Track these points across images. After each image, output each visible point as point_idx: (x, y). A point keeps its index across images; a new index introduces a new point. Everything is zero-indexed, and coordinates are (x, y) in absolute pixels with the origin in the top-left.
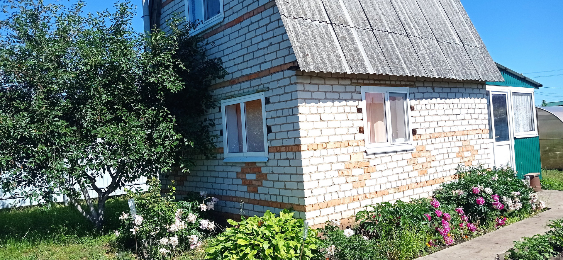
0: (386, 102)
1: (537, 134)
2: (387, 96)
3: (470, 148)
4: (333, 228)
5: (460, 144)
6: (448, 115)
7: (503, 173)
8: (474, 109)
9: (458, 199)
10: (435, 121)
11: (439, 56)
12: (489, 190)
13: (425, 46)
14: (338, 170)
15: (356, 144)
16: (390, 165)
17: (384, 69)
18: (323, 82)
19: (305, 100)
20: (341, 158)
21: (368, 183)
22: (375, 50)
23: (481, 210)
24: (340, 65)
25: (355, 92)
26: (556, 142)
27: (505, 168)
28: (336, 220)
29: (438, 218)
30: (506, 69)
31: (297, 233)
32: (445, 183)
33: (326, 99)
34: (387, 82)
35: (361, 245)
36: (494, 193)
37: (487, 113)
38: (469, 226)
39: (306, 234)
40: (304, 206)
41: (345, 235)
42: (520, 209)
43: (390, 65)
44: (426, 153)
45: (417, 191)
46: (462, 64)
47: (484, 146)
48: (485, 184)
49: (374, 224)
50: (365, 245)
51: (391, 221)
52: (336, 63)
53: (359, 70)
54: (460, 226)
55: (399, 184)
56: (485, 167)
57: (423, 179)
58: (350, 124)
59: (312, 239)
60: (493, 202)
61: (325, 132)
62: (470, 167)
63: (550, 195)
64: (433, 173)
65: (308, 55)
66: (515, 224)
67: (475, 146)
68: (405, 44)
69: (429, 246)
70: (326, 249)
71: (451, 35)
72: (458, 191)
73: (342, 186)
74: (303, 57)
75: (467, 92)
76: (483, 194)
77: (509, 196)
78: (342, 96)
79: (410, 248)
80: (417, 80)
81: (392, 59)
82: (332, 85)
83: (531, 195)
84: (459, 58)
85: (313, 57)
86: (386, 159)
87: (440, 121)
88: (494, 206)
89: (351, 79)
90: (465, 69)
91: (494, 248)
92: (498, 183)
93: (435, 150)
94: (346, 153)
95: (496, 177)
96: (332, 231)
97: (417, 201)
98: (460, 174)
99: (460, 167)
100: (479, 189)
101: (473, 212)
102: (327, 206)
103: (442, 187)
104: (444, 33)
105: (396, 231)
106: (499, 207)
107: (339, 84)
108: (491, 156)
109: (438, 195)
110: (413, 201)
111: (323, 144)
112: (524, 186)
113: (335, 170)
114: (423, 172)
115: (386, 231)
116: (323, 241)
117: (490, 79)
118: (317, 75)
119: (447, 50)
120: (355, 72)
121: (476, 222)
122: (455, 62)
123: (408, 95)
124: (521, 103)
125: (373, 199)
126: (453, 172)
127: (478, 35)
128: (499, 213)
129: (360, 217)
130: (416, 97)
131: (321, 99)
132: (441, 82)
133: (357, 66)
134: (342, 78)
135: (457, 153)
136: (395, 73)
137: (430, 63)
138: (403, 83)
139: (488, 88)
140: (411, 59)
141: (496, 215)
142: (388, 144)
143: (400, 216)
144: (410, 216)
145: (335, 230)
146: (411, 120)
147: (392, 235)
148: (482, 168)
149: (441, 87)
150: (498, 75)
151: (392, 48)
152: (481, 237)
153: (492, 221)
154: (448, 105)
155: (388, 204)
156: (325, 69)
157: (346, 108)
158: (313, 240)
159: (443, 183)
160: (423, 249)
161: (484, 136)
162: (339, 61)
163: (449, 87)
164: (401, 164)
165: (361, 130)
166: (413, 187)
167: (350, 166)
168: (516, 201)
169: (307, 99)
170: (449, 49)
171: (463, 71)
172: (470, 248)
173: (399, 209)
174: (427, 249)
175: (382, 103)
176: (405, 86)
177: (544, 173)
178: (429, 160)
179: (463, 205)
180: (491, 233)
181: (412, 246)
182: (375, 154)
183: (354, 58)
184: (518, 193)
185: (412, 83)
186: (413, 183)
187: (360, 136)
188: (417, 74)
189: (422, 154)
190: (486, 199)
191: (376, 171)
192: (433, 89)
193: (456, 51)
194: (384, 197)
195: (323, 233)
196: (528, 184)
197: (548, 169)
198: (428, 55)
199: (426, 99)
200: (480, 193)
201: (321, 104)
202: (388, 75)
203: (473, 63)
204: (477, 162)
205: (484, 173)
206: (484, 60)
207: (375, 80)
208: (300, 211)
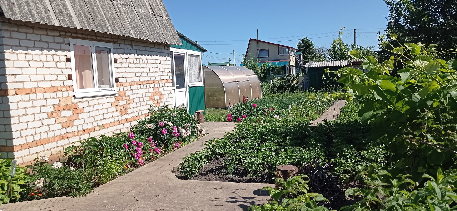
0: (93, 54)
1: (203, 84)
2: (94, 49)
3: (159, 94)
4: (42, 164)
5: (151, 90)
6: (144, 68)
7: (181, 111)
8: (162, 64)
9: (149, 131)
10: (134, 72)
11: (136, 21)
12: (170, 123)
13: (125, 11)
14: (47, 112)
15: (65, 89)
16: (96, 107)
17: (91, 26)
18: (31, 31)
19: (12, 47)
20: (50, 102)
21: (76, 123)
22: (82, 8)
23: (165, 138)
24: (49, 18)
25: (63, 43)
26: (215, 89)
27: (181, 107)
28: (44, 157)
29: (134, 146)
30: (184, 36)
31: (4, 172)
32: (140, 120)
33: (34, 48)
34: (93, 37)
35: (68, 175)
36: (174, 125)
37: (171, 67)
38: (156, 150)
39: (14, 171)
40: (12, 147)
41: (53, 167)
42: (190, 135)
43: (96, 23)
44: (126, 97)
45: (119, 127)
46: (153, 29)
47: (168, 92)
48: (168, 119)
49: (81, 157)
50: (72, 174)
51: (96, 152)
52: (44, 15)
53: (67, 24)
54: (150, 151)
55: (104, 122)
56: (169, 107)
57: (124, 117)
58: (58, 71)
59: (20, 175)
60: (173, 132)
61: (33, 78)
62: (158, 107)
63: (208, 124)
64: (132, 113)
65: (13, 4)
66: (186, 145)
67: (162, 92)
68: (109, 6)
69: (126, 168)
70: (35, 182)
71: (146, 5)
72: (149, 125)
73: (51, 126)
74: (8, 5)
75: (157, 51)
76: (166, 127)
77: (183, 127)
78: (51, 45)
79: (111, 172)
80: (119, 39)
81: (97, 18)
82: (41, 35)
83: (197, 125)
84: (151, 25)
85: (19, 7)
86: (93, 102)
87: (137, 72)
88: (173, 135)
89: (60, 31)
90: (155, 34)
91: (172, 163)
92: (176, 118)
93: (133, 95)
94: (55, 97)
95: (175, 114)
96: (41, 166)
97: (118, 135)
98: (151, 113)
99: (152, 107)
100: (163, 123)
101: (159, 140)
102: (37, 145)
103: (138, 123)
104: (140, 3)
105: (100, 159)
106: (177, 134)
107: (47, 35)
108: (173, 99)
109: (135, 129)
110: (115, 135)
111: (33, 89)
112: (193, 120)
113: (45, 113)
114: (124, 112)
115: (91, 160)
116: (32, 176)
117: (173, 43)
118: (25, 24)
119: (142, 17)
120: (63, 25)
121: (161, 146)
122: (148, 27)
123: (112, 50)
124: (193, 62)
125: (81, 136)
126: (146, 112)
127: (165, 9)
128: (176, 139)
129: (68, 152)
130: (118, 52)
131: (29, 47)
132: (138, 42)
133: (65, 20)
134: (51, 30)
135: (149, 97)
136: (100, 31)
137: (129, 25)
138: (107, 39)
139: (172, 49)
140: (114, 20)
141: (174, 140)
142: (95, 89)
143: (104, 147)
144: (112, 147)
145: (44, 165)
146: (114, 70)
147: (96, 163)
148: (167, 108)
149: (138, 46)
150: (178, 40)
151: (97, 8)
152: (164, 157)
153: (171, 145)
154: (143, 60)
155: (94, 139)
156: (33, 19)
157: (55, 57)
158: (22, 176)
159: (139, 120)
160: (121, 171)
161: (169, 84)
162: (47, 13)
163: (144, 46)
164: (105, 106)
165: (70, 77)
166: (116, 124)
167: (58, 109)
168: (187, 130)
169: (14, 46)
170: (144, 16)
171: (154, 35)
172: (155, 165)
173: (102, 142)
174: (125, 170)
175: (90, 56)
176: (110, 42)
177: (207, 111)
178: (128, 102)
179: (152, 135)
180: (171, 153)
181: (113, 170)
182: (83, 98)
183: (62, 13)
184: (189, 124)
185: (115, 40)
186: (116, 121)
187: (68, 83)
188: (118, 33)
189: (123, 98)
190: (168, 129)
191: (83, 112)
192: (132, 47)
193: (149, 19)
194: (91, 134)
195: (32, 169)
196: (196, 118)
197: (210, 108)
198: (128, 19)
199: (127, 54)
200: (164, 126)
201: (30, 51)
202: (94, 31)
203: (162, 29)
204: (164, 103)
205: (168, 112)
206: (169, 28)
207: (82, 34)
208: (8, 152)
